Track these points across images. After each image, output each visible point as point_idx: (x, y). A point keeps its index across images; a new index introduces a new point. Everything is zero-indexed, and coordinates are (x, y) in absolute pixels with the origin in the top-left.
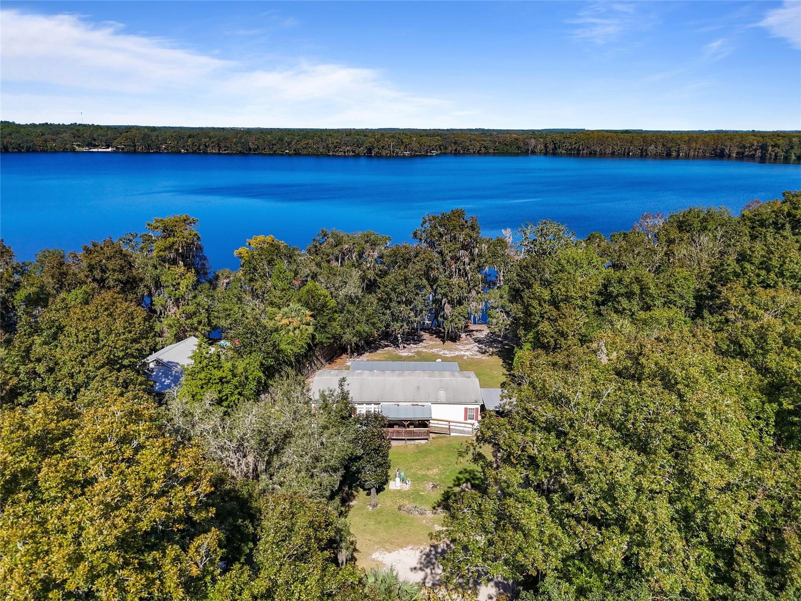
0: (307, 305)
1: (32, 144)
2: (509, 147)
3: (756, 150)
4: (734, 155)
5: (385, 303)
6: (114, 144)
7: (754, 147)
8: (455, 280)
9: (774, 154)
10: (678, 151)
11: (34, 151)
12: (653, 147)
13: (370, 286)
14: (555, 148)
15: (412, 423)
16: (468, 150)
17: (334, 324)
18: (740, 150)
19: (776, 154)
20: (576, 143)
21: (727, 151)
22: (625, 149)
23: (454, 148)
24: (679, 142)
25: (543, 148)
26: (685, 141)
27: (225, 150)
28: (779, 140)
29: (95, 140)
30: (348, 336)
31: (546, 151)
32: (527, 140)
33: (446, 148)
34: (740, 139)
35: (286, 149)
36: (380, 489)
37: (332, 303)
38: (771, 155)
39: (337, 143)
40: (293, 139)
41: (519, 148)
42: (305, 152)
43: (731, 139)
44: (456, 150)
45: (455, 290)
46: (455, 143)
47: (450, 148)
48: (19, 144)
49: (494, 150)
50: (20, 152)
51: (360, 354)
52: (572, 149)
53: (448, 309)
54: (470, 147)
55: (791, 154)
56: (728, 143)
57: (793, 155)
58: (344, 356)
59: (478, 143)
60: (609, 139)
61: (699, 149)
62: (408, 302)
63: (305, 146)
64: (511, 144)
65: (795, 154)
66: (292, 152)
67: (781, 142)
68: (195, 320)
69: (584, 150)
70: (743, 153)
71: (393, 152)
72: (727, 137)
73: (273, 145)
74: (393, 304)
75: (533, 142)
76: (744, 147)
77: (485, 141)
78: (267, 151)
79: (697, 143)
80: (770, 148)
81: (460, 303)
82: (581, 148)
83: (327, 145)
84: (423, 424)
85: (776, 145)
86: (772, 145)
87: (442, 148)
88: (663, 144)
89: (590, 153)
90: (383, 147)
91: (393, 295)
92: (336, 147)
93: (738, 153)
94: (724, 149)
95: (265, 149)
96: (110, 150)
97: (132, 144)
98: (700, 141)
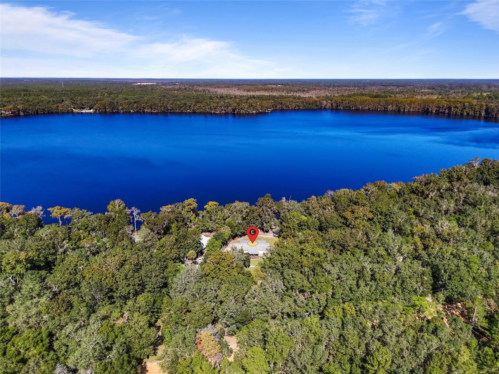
0: (229, 226)
1: (50, 109)
2: (311, 106)
3: (445, 109)
4: (434, 112)
5: (248, 223)
6: (94, 108)
7: (445, 108)
8: (267, 216)
9: (455, 112)
10: (404, 109)
11: (52, 113)
12: (390, 106)
13: (244, 219)
14: (337, 106)
15: (255, 255)
16: (289, 107)
17: (235, 230)
18: (438, 109)
19: (456, 112)
20: (348, 103)
21: (430, 110)
22: (375, 107)
23: (281, 107)
24: (405, 103)
25: (330, 106)
26: (408, 103)
27: (155, 110)
28: (458, 104)
29: (83, 105)
30: (239, 233)
31: (332, 107)
32: (321, 101)
33: (276, 107)
34: (438, 103)
35: (188, 110)
36: (249, 267)
37: (235, 225)
38: (453, 112)
39: (216, 106)
40: (192, 104)
41: (317, 106)
42: (198, 111)
43: (433, 103)
44: (282, 108)
45: (267, 219)
46: (281, 104)
47: (278, 107)
48: (44, 109)
49: (303, 107)
50: (44, 113)
51: (241, 237)
52: (346, 106)
53: (265, 225)
54: (290, 106)
55: (464, 112)
56: (431, 105)
57: (465, 112)
58: (237, 237)
59: (294, 104)
60: (367, 102)
61: (416, 108)
62: (254, 223)
63: (198, 108)
64: (313, 104)
65: (466, 112)
66: (192, 111)
67: (459, 105)
68: (199, 229)
69: (353, 107)
70: (439, 110)
71: (247, 111)
72: (431, 101)
73: (181, 107)
74: (250, 224)
75: (325, 102)
76: (439, 107)
77: (298, 102)
78: (177, 111)
79: (414, 105)
80: (453, 109)
81: (268, 222)
82: (351, 106)
83: (211, 107)
84: (257, 255)
85: (456, 107)
86: (454, 107)
87: (274, 106)
88: (396, 105)
89: (356, 109)
90: (241, 108)
91: (250, 222)
92: (215, 109)
93: (436, 111)
94: (429, 108)
95: (176, 109)
96: (92, 111)
97: (104, 108)
98: (416, 103)
